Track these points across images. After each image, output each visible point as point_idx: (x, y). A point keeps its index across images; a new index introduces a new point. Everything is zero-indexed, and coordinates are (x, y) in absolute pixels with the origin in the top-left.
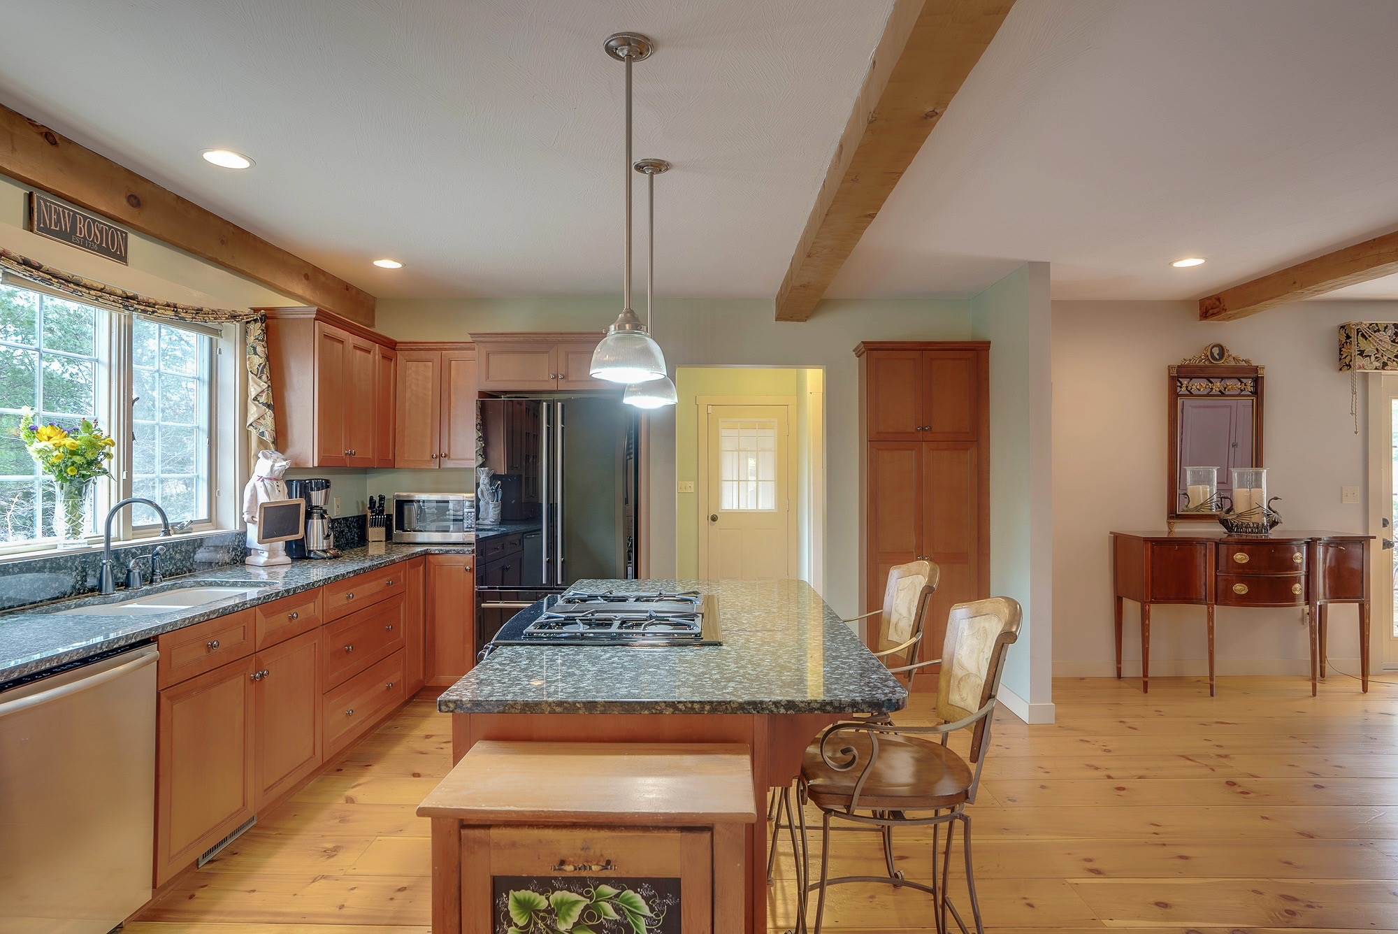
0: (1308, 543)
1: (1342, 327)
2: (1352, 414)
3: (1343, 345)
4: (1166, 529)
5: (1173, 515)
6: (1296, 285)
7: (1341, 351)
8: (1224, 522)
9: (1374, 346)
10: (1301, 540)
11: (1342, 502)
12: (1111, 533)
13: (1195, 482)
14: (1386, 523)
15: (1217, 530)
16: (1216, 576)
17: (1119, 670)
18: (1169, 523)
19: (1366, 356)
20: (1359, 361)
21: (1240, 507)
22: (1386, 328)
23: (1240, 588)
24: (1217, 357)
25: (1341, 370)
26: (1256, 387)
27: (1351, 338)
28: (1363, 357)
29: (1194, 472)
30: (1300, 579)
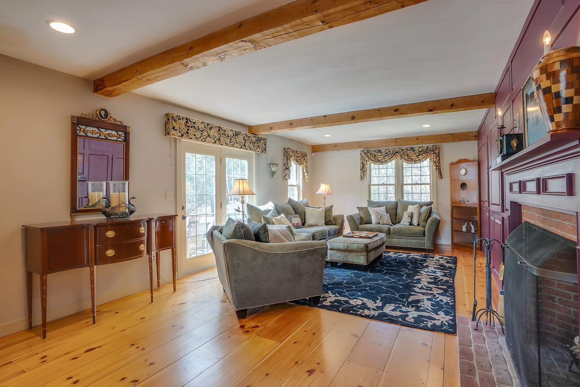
0: (147, 221)
1: (166, 115)
2: (170, 156)
3: (167, 123)
4: (70, 220)
5: (74, 211)
6: (138, 73)
7: (166, 126)
8: (104, 213)
9: (179, 126)
10: (144, 220)
11: (166, 199)
12: (23, 226)
13: (93, 191)
14: (183, 208)
15: (101, 218)
16: (95, 247)
17: (30, 323)
18: (71, 216)
19: (175, 130)
20: (172, 132)
21: (114, 204)
22: (183, 118)
23: (110, 253)
24: (104, 117)
25: (166, 135)
26: (125, 137)
27: (169, 120)
28: (174, 130)
29: (92, 184)
30: (144, 242)
